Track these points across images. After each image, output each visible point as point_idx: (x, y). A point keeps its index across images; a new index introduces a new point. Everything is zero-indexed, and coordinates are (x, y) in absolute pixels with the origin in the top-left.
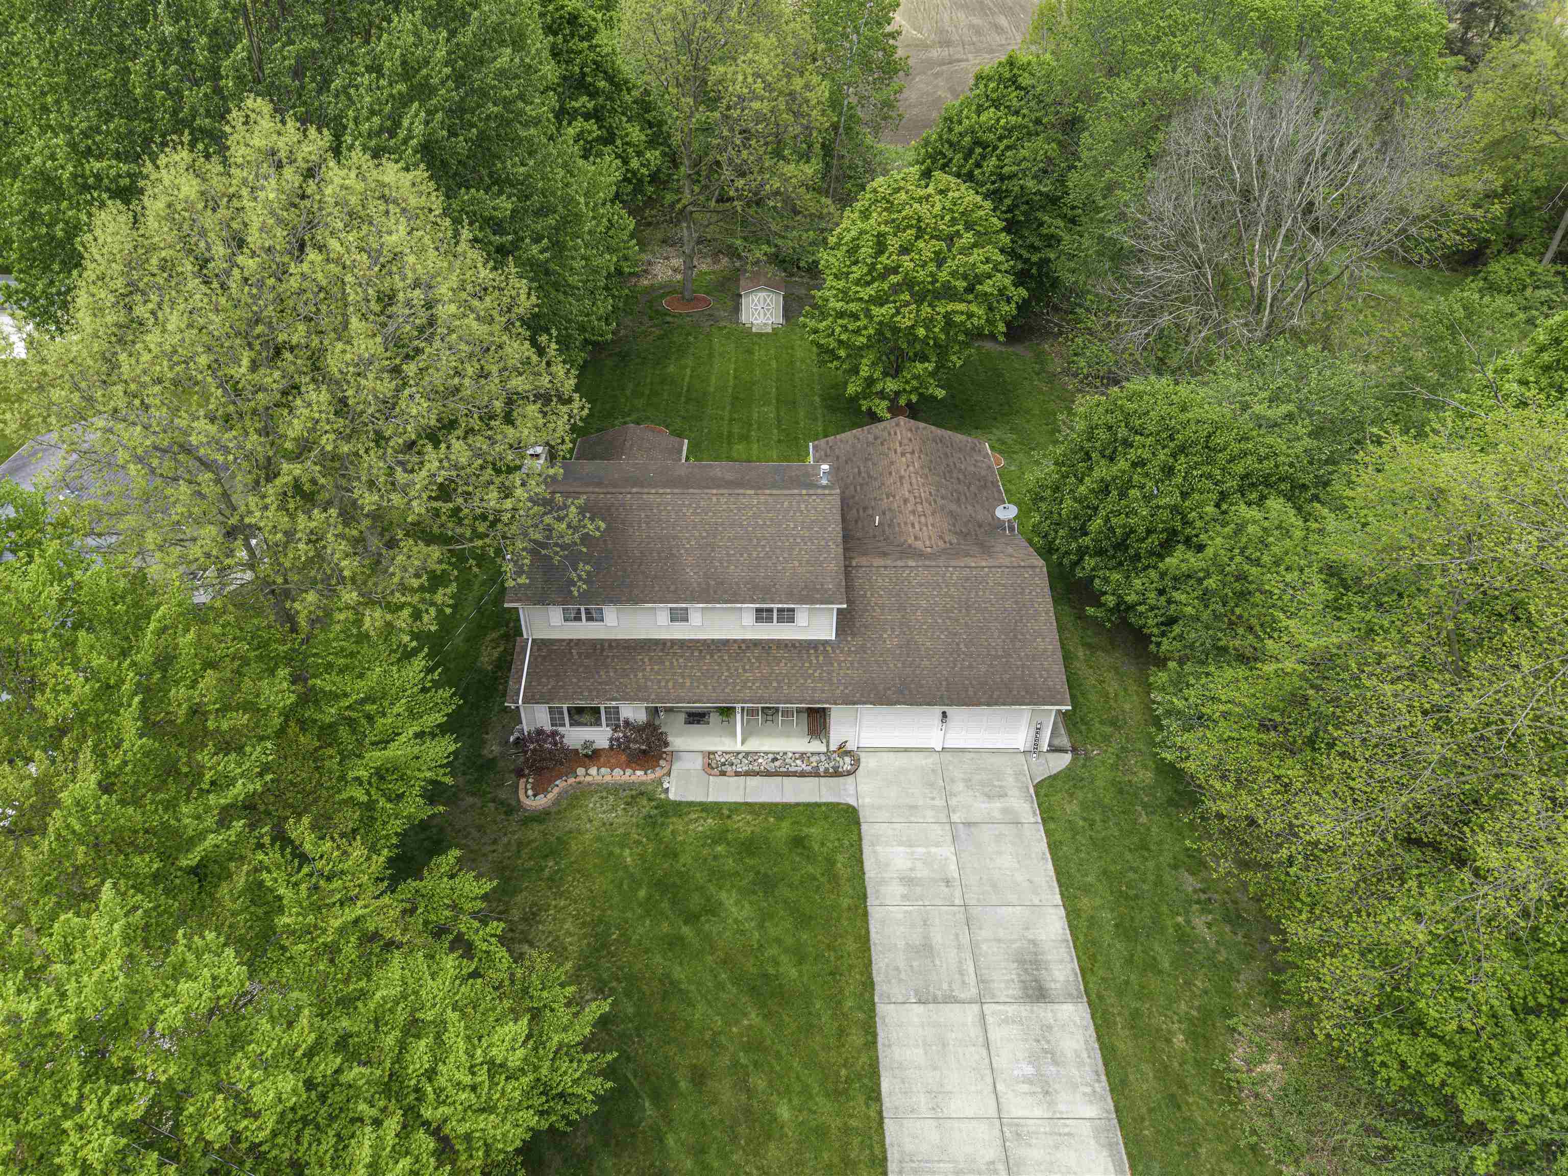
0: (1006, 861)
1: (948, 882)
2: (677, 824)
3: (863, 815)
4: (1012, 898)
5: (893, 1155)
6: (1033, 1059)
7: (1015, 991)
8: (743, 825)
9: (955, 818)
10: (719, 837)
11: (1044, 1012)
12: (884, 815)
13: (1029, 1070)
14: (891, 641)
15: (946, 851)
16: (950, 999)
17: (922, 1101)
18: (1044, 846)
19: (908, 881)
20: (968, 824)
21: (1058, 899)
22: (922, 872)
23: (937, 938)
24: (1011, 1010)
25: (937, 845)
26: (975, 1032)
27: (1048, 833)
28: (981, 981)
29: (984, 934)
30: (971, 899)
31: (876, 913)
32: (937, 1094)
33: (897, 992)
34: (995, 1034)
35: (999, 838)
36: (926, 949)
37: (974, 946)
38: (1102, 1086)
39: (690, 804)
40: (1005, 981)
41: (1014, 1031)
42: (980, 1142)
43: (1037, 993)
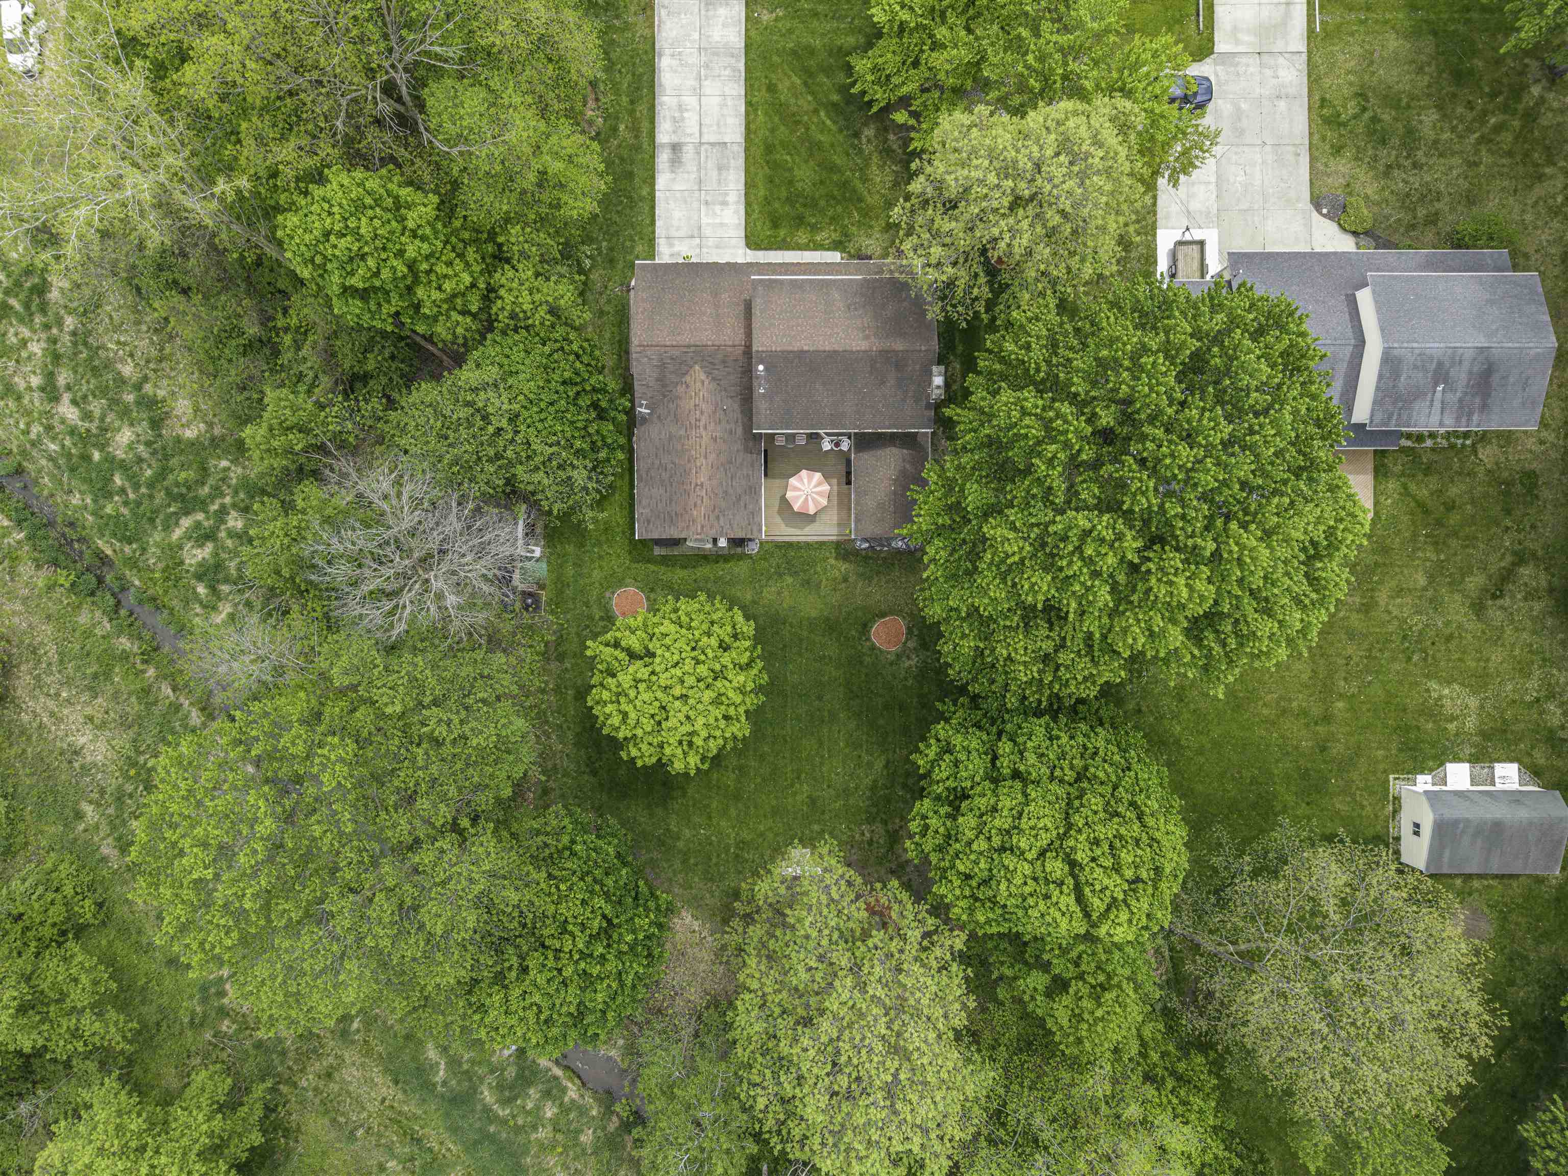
0: (677, 214)
1: (707, 203)
2: (835, 236)
3: (742, 242)
4: (678, 195)
5: (742, 82)
6: (683, 119)
7: (685, 149)
8: (802, 237)
9: (698, 241)
10: (814, 228)
11: (675, 139)
12: (734, 241)
13: (686, 115)
14: (725, 297)
15: (705, 220)
16: (712, 144)
17: (729, 102)
18: (658, 224)
19: (724, 203)
20: (692, 237)
21: (657, 194)
22: (717, 208)
23: (715, 173)
24: (688, 140)
26: (705, 130)
27: (654, 232)
28: (699, 153)
29: (693, 176)
30: (697, 194)
31: (741, 186)
32: (723, 105)
33: (736, 148)
34: (696, 130)
35: (678, 229)
36: (720, 168)
37: (699, 170)
38: (658, 108)
39: (828, 249)
40: (688, 153)
41: (688, 131)
42: (709, 87)
43: (676, 148)
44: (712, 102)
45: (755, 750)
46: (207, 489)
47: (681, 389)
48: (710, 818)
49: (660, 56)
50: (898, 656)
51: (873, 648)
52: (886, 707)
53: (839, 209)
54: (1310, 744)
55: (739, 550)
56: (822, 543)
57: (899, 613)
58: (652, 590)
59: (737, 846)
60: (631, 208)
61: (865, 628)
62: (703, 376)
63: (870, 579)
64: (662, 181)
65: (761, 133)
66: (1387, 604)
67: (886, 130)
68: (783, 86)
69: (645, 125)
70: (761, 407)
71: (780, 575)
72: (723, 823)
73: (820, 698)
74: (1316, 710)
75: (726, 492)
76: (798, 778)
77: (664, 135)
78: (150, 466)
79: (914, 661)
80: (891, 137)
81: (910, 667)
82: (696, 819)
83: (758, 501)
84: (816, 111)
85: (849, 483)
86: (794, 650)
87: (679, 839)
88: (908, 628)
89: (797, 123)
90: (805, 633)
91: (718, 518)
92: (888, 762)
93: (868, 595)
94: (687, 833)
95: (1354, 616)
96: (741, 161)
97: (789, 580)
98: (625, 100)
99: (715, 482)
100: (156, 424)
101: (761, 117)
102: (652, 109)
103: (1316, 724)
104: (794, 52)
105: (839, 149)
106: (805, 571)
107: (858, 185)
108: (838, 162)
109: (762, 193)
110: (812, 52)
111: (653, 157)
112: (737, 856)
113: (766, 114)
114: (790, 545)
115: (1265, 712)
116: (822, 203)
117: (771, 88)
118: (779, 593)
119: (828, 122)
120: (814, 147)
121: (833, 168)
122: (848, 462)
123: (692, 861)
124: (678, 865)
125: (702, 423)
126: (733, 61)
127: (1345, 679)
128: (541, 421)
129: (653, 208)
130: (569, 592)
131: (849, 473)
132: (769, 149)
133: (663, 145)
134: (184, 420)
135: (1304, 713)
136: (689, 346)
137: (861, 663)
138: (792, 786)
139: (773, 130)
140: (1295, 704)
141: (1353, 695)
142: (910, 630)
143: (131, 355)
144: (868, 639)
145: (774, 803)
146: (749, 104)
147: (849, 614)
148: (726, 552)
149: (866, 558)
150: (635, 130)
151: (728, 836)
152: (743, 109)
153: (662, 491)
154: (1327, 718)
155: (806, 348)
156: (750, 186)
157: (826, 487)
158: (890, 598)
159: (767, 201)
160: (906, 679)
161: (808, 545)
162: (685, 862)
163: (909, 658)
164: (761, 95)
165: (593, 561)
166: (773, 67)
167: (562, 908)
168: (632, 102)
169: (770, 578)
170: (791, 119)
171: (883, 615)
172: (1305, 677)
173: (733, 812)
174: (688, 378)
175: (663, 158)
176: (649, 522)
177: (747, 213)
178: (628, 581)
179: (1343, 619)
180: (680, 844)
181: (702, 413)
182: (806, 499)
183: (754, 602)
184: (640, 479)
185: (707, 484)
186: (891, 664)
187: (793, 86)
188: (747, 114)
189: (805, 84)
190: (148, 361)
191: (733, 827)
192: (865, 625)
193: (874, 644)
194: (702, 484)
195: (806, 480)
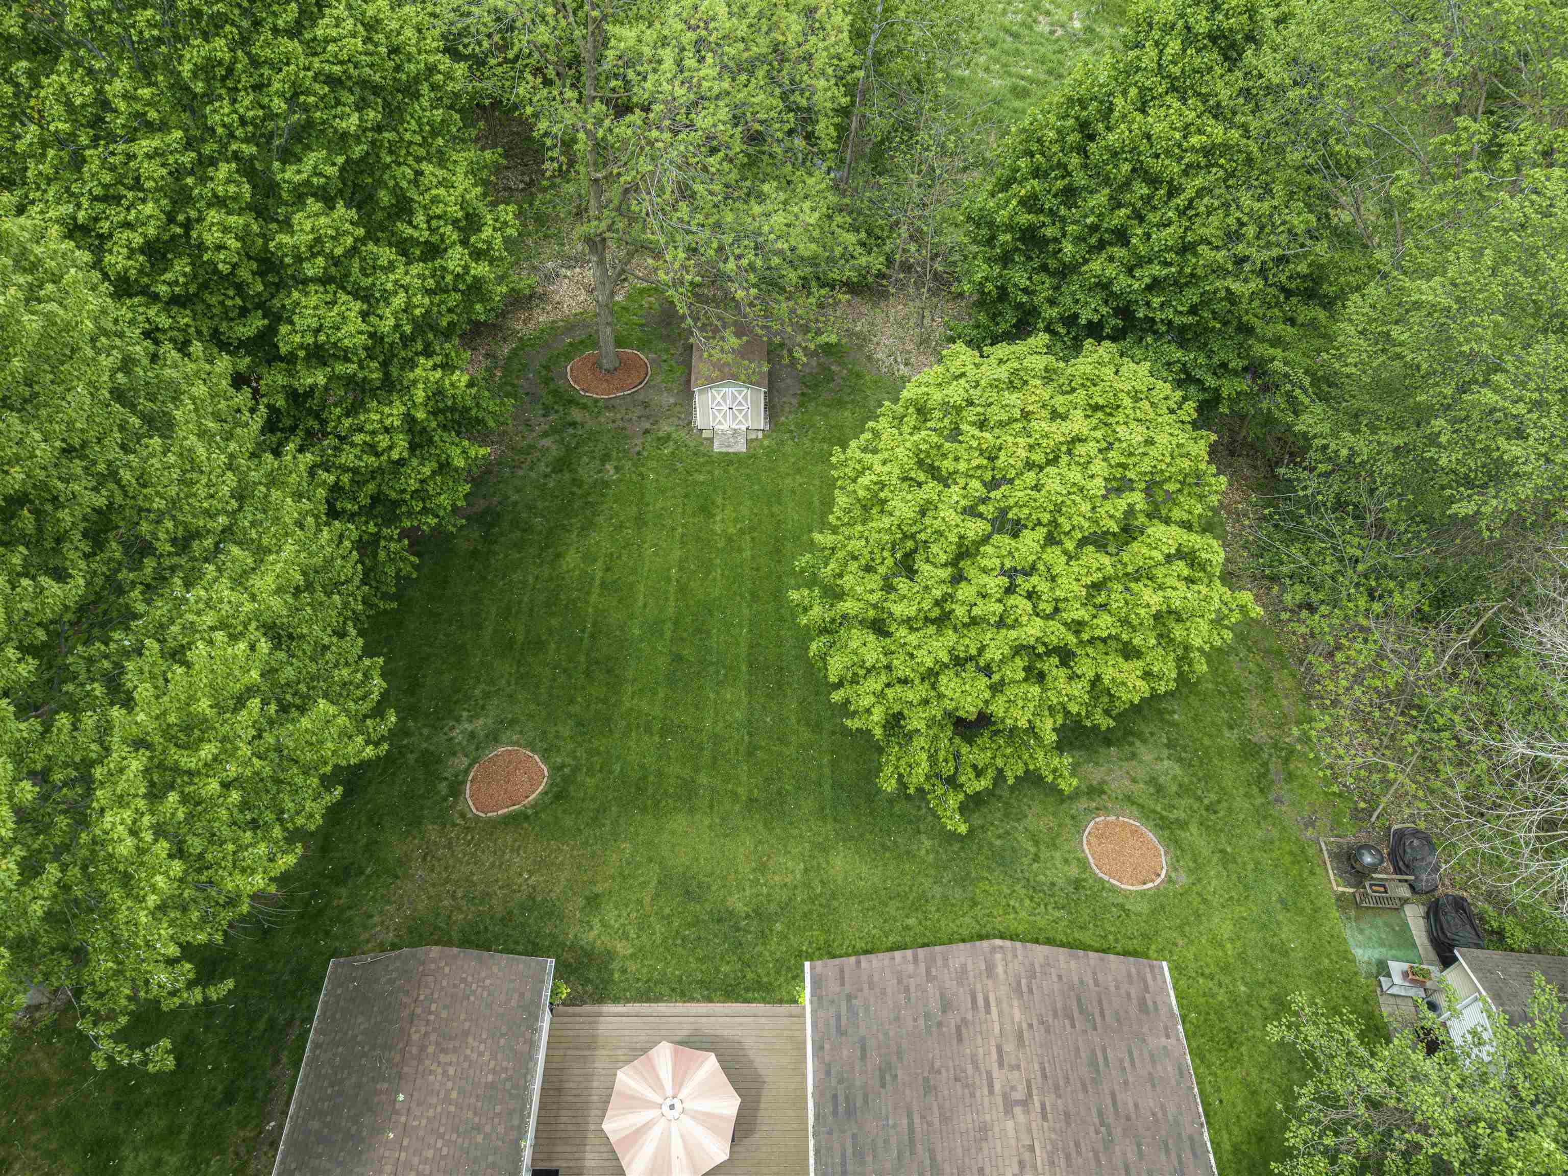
50: (494, 738)
51: (549, 752)
52: (540, 645)
56: (645, 996)
57: (471, 826)
58: (1078, 884)
61: (560, 792)
63: (531, 903)
71: (759, 914)
73: (678, 658)
75: (929, 1088)
76: (730, 541)
79: (461, 729)
81: (472, 718)
83: (825, 1070)
88: (458, 793)
90: (703, 779)
91: (946, 1006)
93: (541, 864)
97: (737, 903)
99: (966, 1121)
106: (696, 923)
114: (730, 991)
118: (762, 868)
130: (1276, 888)
137: (580, 723)
142: (456, 790)
144: (556, 769)
147: (595, 821)
153: (1127, 1099)
158: (488, 860)
160: (487, 695)
161: (683, 994)
163: (472, 735)
165: (1242, 957)
169: (784, 907)
171: (514, 821)
178: (1143, 907)
182: (678, 1083)
183: (823, 848)
186: (513, 722)
192: (558, 797)
193: (545, 759)
194: (1009, 1106)
195: (677, 1149)
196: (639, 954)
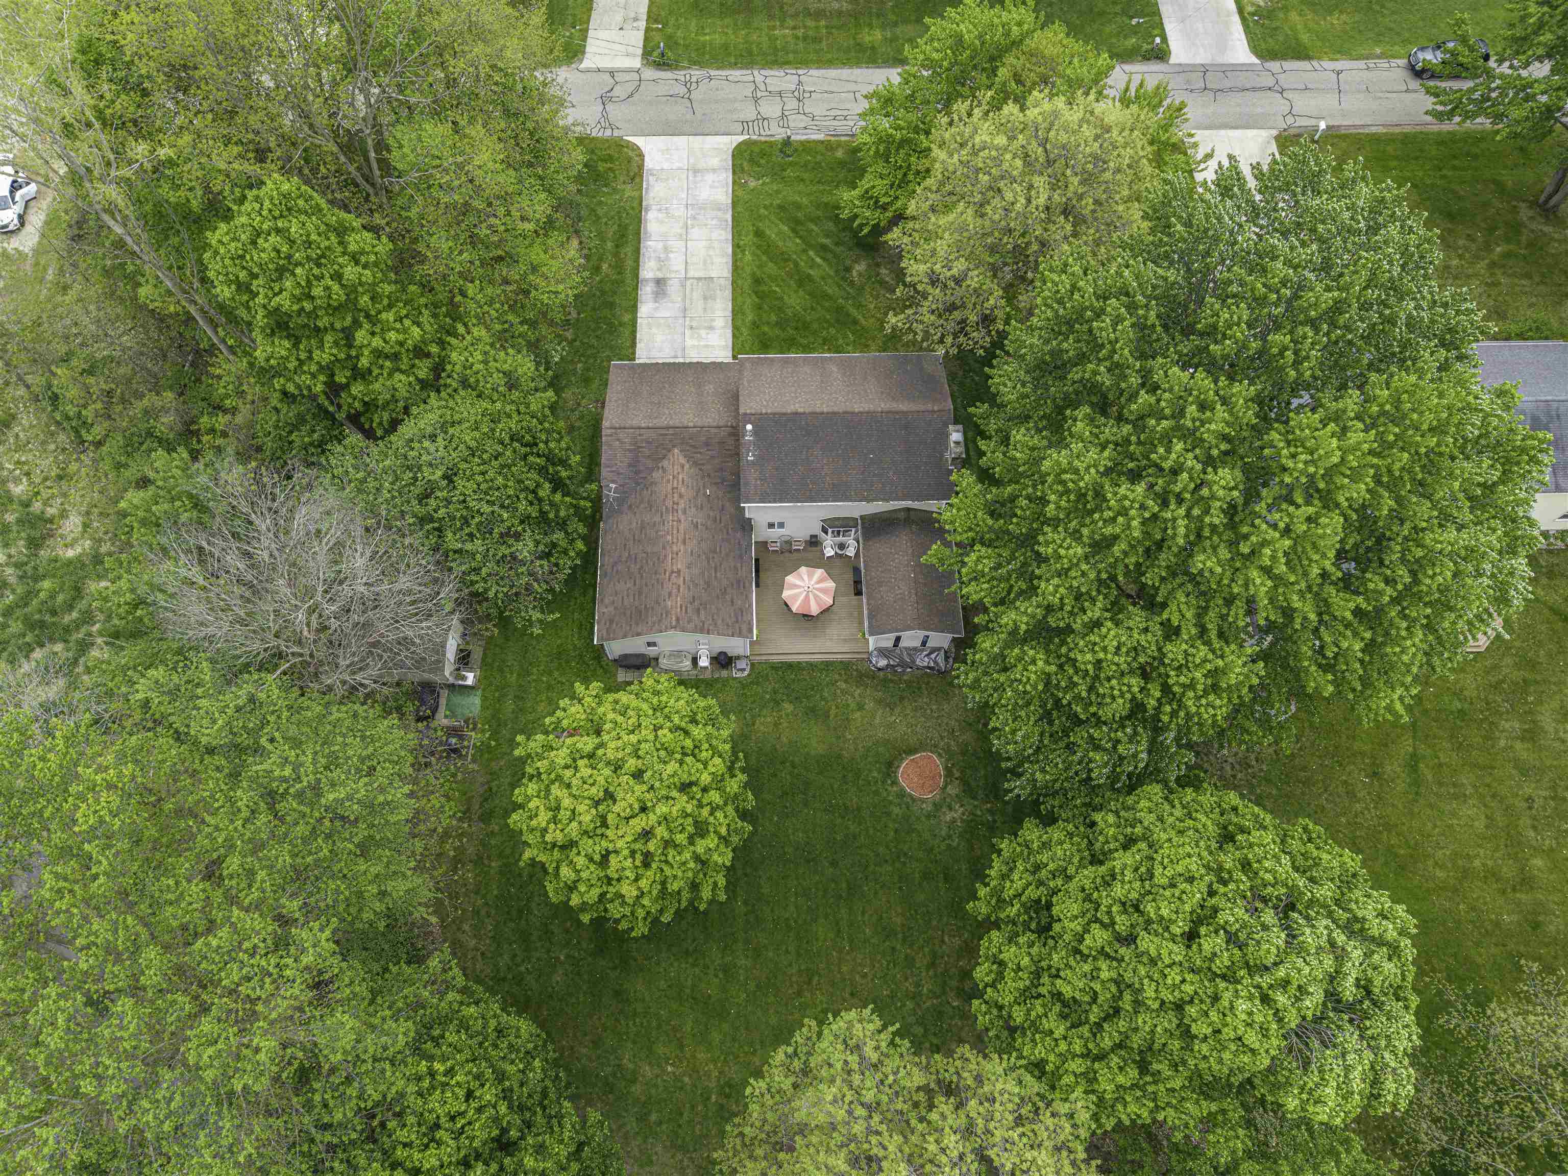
0: (659, 338)
1: (691, 328)
4: (661, 321)
5: (729, 230)
6: (668, 259)
7: (670, 282)
10: (807, 349)
11: (660, 275)
13: (671, 255)
14: (710, 388)
15: (689, 342)
16: (699, 279)
17: (716, 244)
19: (711, 328)
21: (639, 320)
22: (703, 332)
23: (700, 304)
24: (673, 275)
25: (693, 346)
26: (690, 267)
28: (683, 286)
29: (678, 305)
30: (681, 321)
31: (728, 313)
32: (709, 248)
33: (722, 281)
34: (682, 267)
35: (660, 350)
36: (706, 299)
37: (684, 300)
38: (643, 250)
40: (673, 287)
41: (675, 268)
42: (695, 233)
43: (660, 282)
44: (698, 247)
45: (747, 942)
46: (75, 615)
47: (656, 475)
48: (681, 1047)
49: (647, 210)
50: (937, 806)
51: (902, 794)
52: (927, 876)
53: (833, 331)
54: (1515, 917)
55: (725, 673)
56: (828, 665)
57: (934, 748)
59: (721, 1093)
60: (611, 333)
61: (890, 767)
62: (682, 460)
63: (892, 706)
64: (644, 310)
65: (748, 269)
66: (1557, 731)
67: (878, 265)
68: (772, 234)
69: (630, 263)
70: (751, 477)
71: (777, 703)
72: (701, 1056)
73: (834, 864)
74: (1508, 871)
75: (708, 584)
76: (809, 982)
77: (648, 270)
78: (13, 591)
79: (957, 813)
80: (883, 271)
81: (954, 821)
82: (660, 1049)
83: (748, 598)
84: (804, 251)
85: (859, 593)
86: (799, 798)
87: (634, 1081)
88: (946, 768)
89: (786, 260)
90: (812, 775)
92: (934, 955)
93: (891, 726)
94: (647, 1071)
95: (1518, 745)
96: (728, 293)
97: (788, 707)
98: (609, 245)
99: (696, 571)
100: (34, 544)
101: (748, 257)
102: (637, 251)
103: (1514, 889)
104: (781, 207)
105: (830, 281)
106: (807, 698)
107: (854, 312)
108: (830, 291)
109: (750, 317)
110: (798, 206)
111: (636, 288)
112: (722, 1107)
113: (754, 254)
114: (790, 666)
115: (1440, 874)
116: (815, 326)
117: (759, 234)
118: (776, 725)
119: (818, 260)
120: (803, 281)
121: (826, 296)
122: (856, 570)
123: (654, 1117)
124: (632, 1125)
125: (682, 506)
126: (720, 214)
127: (1534, 828)
128: (483, 473)
129: (634, 333)
131: (857, 583)
132: (757, 281)
133: (647, 280)
134: (69, 539)
135: (1492, 874)
136: (668, 428)
137: (888, 814)
138: (799, 994)
139: (760, 267)
140: (1477, 863)
141: (1552, 850)
142: (949, 772)
143: (28, 474)
144: (895, 783)
145: (773, 1020)
146: (736, 246)
147: (867, 751)
148: (708, 675)
149: (885, 680)
150: (619, 267)
151: (708, 1074)
152: (730, 250)
153: (629, 585)
154: (1526, 882)
155: (801, 410)
156: (737, 312)
157: (831, 584)
158: (919, 729)
159: (755, 325)
160: (949, 837)
161: (812, 666)
162: (642, 1118)
163: (950, 808)
164: (748, 239)
166: (760, 218)
167: (434, 1102)
168: (617, 246)
169: (764, 706)
170: (782, 258)
171: (911, 751)
172: (1480, 824)
173: (716, 1037)
174: (665, 463)
175: (646, 292)
176: (611, 621)
177: (734, 336)
179: (1505, 749)
180: (637, 1089)
181: (681, 496)
182: (807, 597)
184: (605, 575)
185: (685, 572)
186: (928, 817)
187: (780, 233)
188: (734, 254)
189: (794, 230)
190: (46, 479)
191: (714, 1061)
192: (890, 764)
193: (902, 789)
194: (679, 571)
195: (805, 577)
196: (834, 683)
